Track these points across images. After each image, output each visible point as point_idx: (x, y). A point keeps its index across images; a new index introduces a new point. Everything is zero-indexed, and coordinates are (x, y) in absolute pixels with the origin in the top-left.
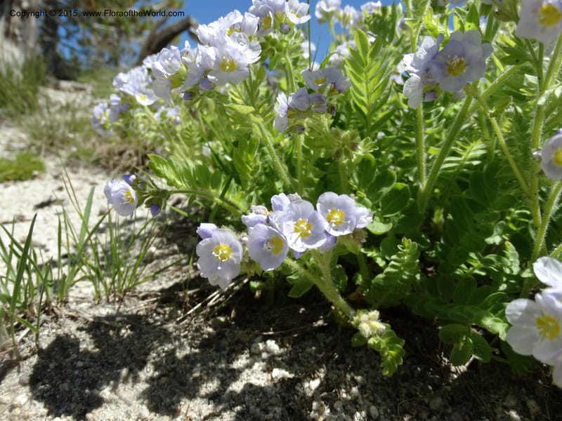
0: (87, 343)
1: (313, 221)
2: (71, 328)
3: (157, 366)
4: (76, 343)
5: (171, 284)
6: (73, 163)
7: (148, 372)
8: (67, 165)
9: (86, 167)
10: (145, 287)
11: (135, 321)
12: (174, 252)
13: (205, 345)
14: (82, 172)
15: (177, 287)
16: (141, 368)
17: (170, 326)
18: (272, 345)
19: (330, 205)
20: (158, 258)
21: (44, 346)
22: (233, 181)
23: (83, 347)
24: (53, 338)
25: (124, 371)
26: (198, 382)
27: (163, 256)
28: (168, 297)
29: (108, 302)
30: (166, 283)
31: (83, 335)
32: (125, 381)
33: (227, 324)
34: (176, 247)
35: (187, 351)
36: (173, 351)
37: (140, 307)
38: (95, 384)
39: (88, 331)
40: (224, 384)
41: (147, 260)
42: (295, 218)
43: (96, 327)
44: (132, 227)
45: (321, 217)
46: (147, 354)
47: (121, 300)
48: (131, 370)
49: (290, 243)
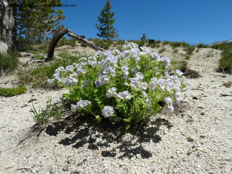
0: (54, 126)
1: (84, 103)
2: (50, 124)
3: (66, 129)
4: (52, 126)
5: (68, 116)
6: (34, 87)
7: (65, 129)
8: (33, 88)
9: (39, 88)
10: (62, 117)
11: (62, 122)
12: (68, 110)
13: (74, 125)
14: (38, 90)
15: (69, 117)
16: (64, 129)
17: (68, 123)
18: (86, 124)
19: (86, 101)
20: (64, 112)
21: (47, 127)
22: (77, 96)
23: (53, 127)
24: (48, 126)
25: (61, 129)
26: (73, 130)
27: (65, 111)
28: (67, 119)
29: (56, 120)
30: (66, 116)
31: (53, 125)
32: (61, 131)
33: (79, 122)
34: (68, 109)
35: (71, 126)
36: (69, 126)
37: (62, 120)
38: (57, 131)
39: (54, 124)
40: (77, 130)
41: (62, 112)
42: (82, 103)
43: (55, 124)
44: (56, 105)
45: (85, 103)
46: (64, 127)
47: (58, 119)
48: (62, 129)
49: (81, 106)
